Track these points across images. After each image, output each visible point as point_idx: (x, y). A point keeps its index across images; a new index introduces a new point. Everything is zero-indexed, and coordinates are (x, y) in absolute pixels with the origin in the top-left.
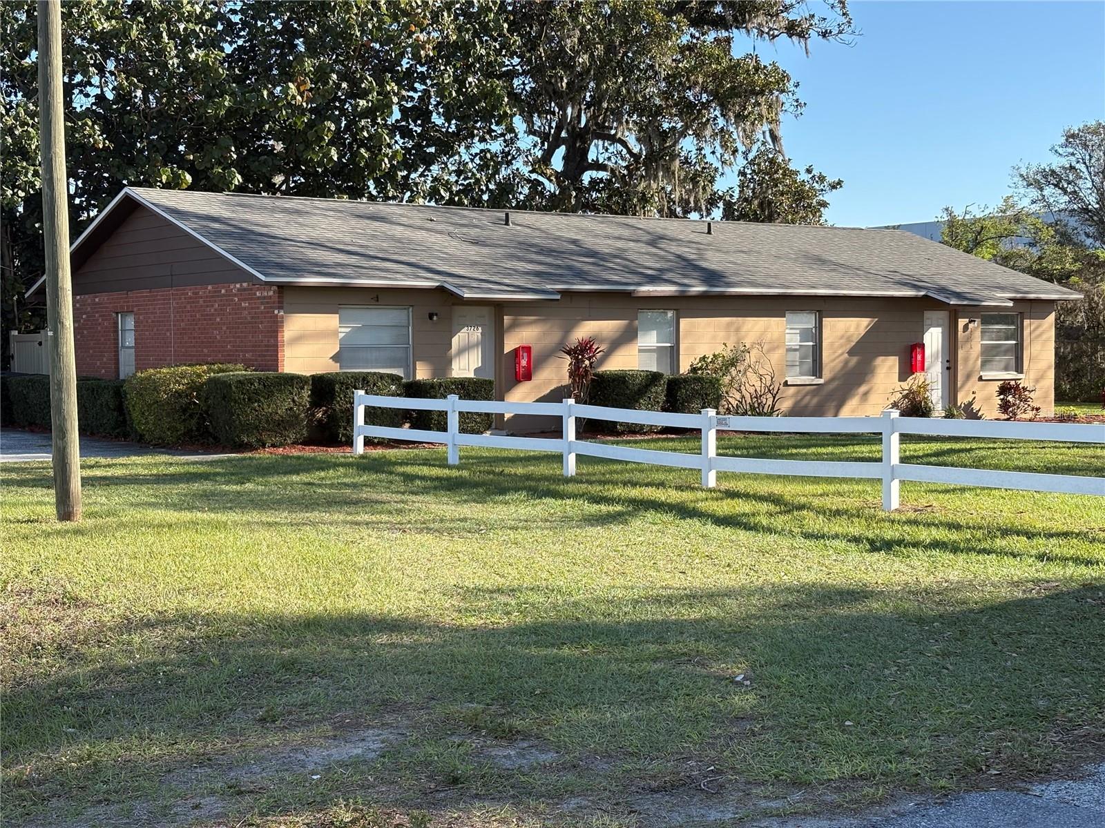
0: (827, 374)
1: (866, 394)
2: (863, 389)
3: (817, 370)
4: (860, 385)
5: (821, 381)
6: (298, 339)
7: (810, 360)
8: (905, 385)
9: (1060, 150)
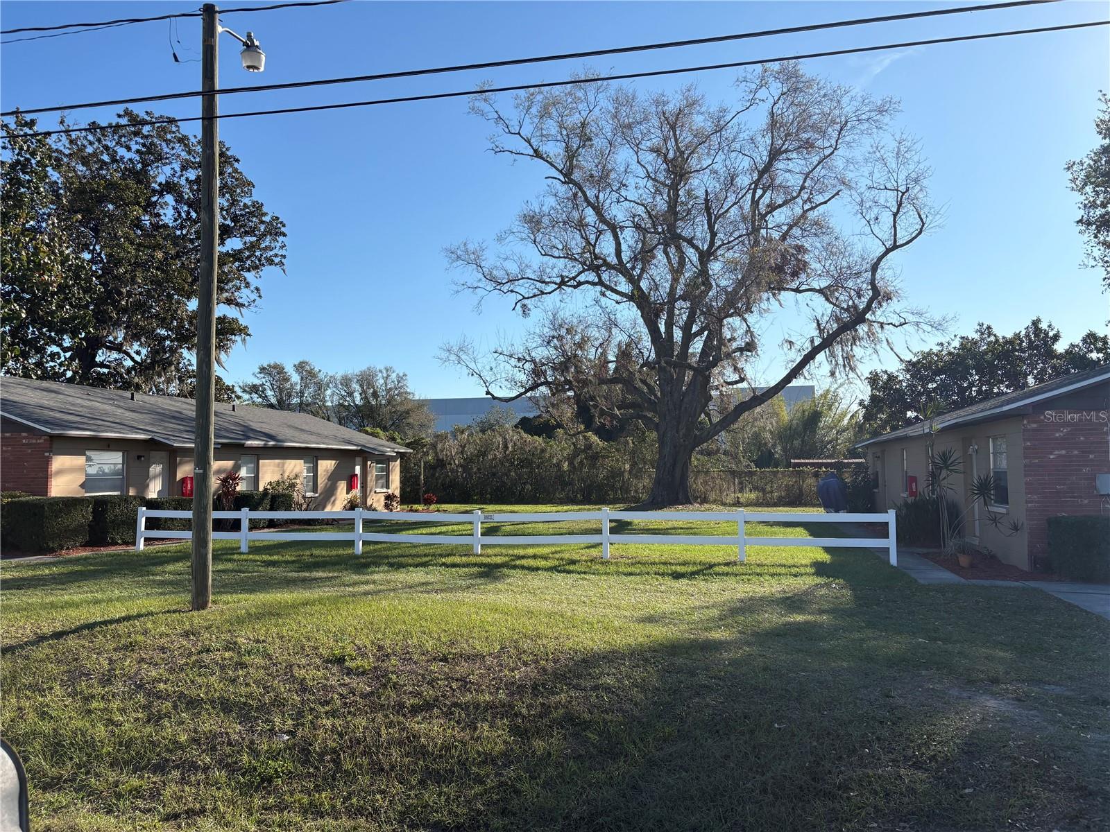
0: (319, 491)
1: (334, 501)
2: (333, 499)
3: (315, 490)
4: (331, 496)
5: (317, 495)
6: (60, 472)
7: (311, 484)
8: (349, 496)
9: (258, 375)
